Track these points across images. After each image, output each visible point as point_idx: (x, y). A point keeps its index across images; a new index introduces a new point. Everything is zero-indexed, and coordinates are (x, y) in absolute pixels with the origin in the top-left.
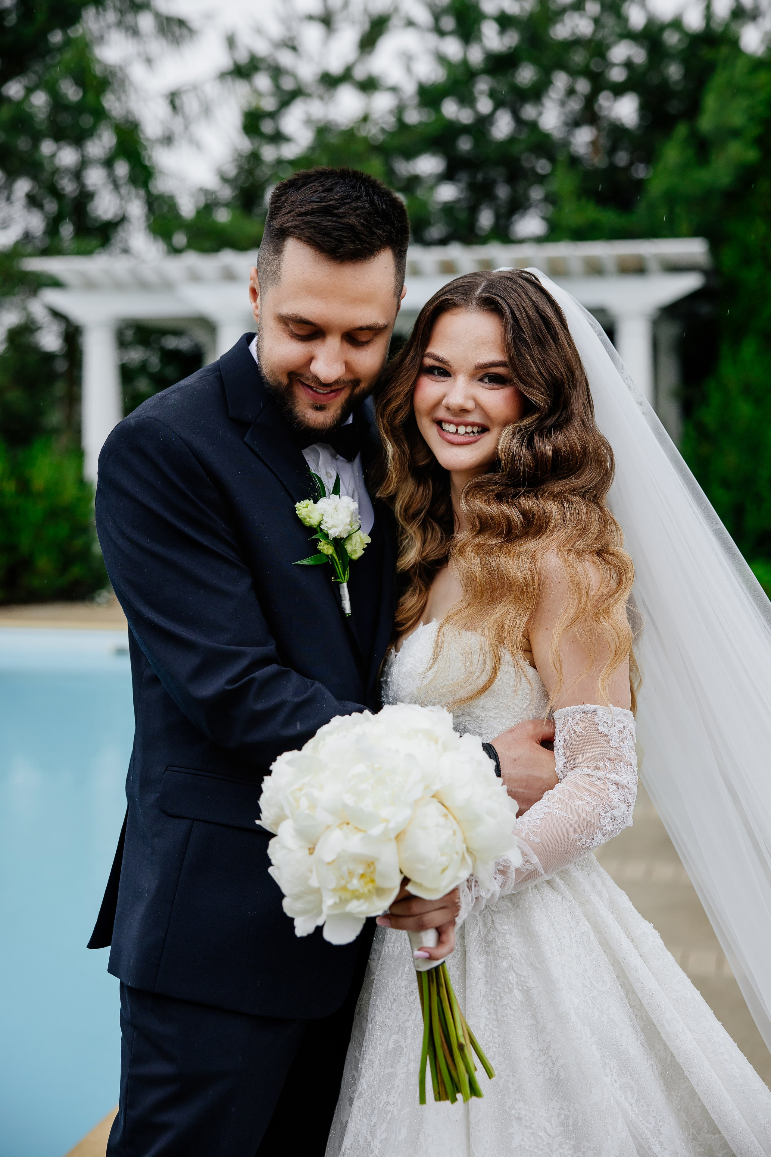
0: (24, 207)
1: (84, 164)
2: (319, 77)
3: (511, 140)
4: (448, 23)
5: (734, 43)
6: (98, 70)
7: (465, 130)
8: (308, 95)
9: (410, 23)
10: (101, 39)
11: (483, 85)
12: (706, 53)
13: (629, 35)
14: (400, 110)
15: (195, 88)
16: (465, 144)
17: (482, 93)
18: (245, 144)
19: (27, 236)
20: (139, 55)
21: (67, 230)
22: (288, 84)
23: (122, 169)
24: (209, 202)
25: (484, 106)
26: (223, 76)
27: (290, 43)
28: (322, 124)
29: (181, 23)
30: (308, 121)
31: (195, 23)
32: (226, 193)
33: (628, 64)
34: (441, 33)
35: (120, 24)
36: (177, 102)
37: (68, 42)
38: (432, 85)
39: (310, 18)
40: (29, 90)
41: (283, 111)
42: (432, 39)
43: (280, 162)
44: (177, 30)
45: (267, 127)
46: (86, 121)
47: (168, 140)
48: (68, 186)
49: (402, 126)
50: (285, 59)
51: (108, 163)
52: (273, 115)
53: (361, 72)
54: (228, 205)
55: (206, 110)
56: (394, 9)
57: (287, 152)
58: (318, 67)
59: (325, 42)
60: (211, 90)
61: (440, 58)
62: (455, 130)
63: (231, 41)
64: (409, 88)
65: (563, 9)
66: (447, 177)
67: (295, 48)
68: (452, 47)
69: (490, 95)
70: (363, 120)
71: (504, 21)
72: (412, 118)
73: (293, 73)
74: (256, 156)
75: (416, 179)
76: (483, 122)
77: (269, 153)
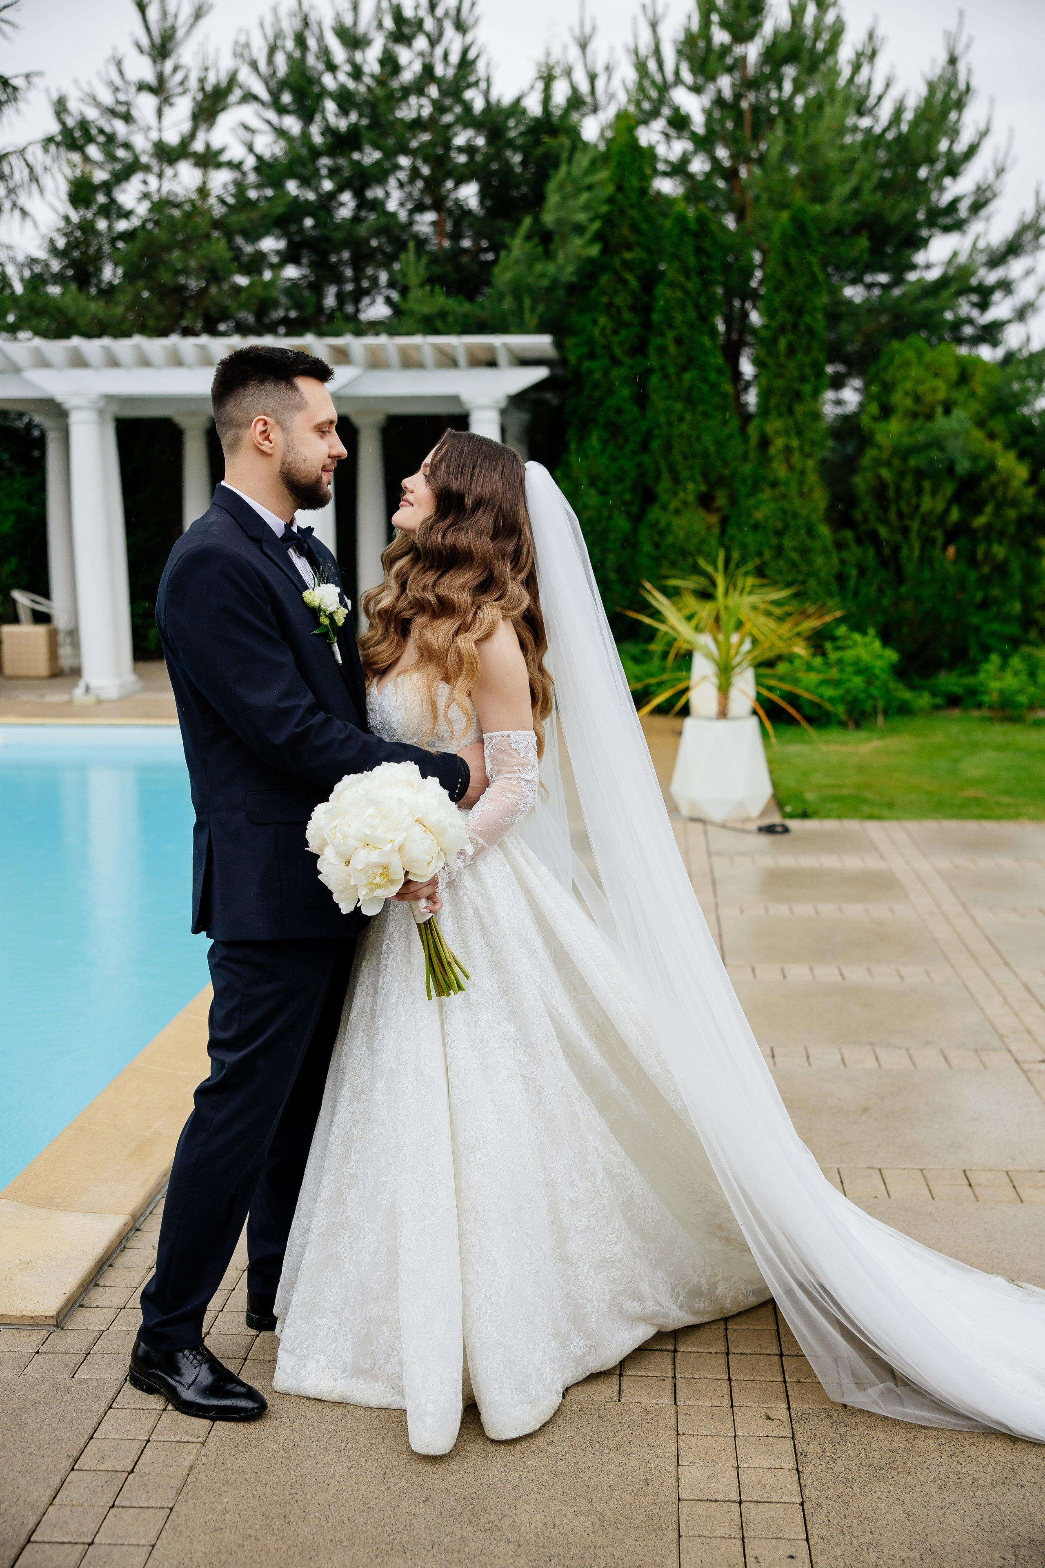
2: (153, 148)
4: (286, 100)
5: (574, 133)
7: (308, 209)
8: (145, 169)
9: (249, 97)
11: (326, 163)
12: (547, 139)
13: (469, 119)
14: (240, 187)
16: (308, 222)
17: (323, 172)
18: (75, 216)
22: (124, 155)
24: (37, 274)
25: (328, 185)
26: (51, 142)
27: (122, 111)
28: (160, 198)
29: (7, 83)
30: (146, 194)
31: (19, 82)
33: (470, 150)
34: (281, 110)
38: (273, 160)
39: (142, 87)
41: (120, 184)
42: (271, 115)
43: (117, 236)
45: (101, 198)
49: (242, 201)
50: (119, 128)
52: (107, 187)
53: (198, 146)
54: (58, 279)
55: (34, 178)
56: (232, 80)
57: (122, 225)
58: (154, 136)
59: (160, 113)
60: (36, 155)
61: (281, 133)
62: (299, 209)
63: (60, 107)
64: (250, 162)
65: (407, 91)
66: (290, 256)
67: (127, 118)
68: (292, 124)
69: (333, 172)
70: (203, 191)
71: (345, 100)
72: (253, 194)
73: (127, 146)
74: (87, 227)
75: (260, 258)
76: (328, 201)
77: (102, 225)
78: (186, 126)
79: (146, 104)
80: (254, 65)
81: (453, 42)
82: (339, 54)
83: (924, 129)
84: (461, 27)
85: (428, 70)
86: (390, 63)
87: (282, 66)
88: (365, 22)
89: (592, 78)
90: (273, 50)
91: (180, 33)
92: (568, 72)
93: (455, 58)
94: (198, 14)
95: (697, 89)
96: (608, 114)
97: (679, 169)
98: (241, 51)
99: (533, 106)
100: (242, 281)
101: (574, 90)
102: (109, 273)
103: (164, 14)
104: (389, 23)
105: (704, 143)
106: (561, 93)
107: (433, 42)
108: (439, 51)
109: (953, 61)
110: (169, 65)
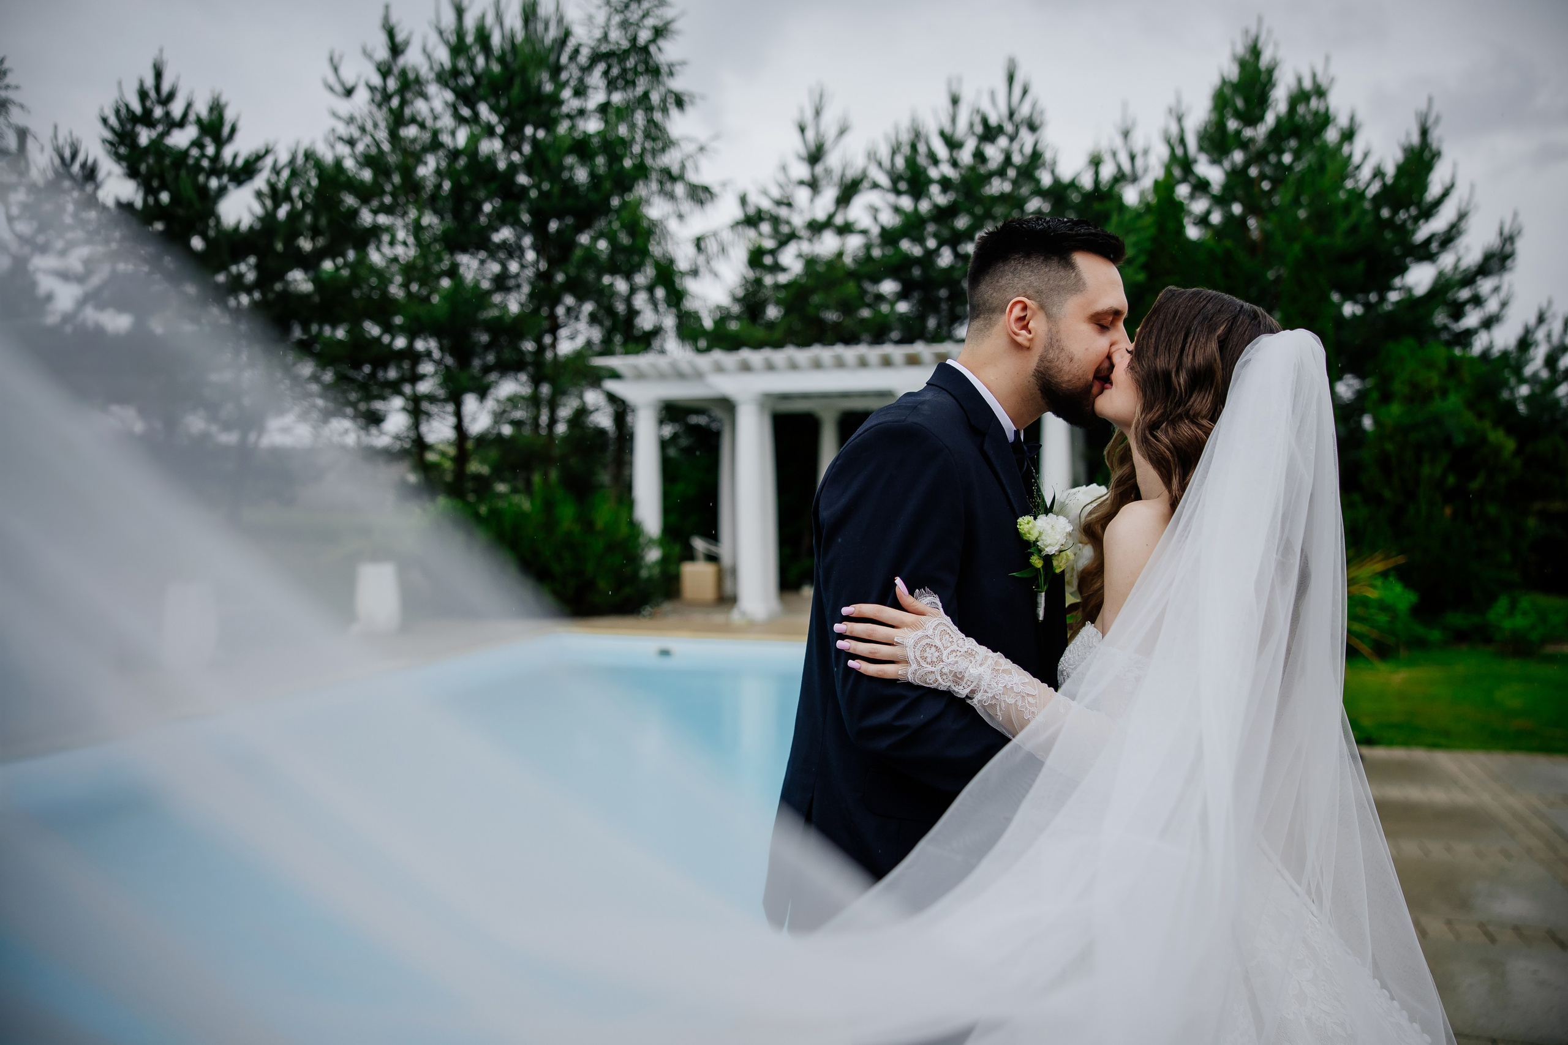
0: (588, 323)
1: (633, 290)
2: (806, 224)
3: (951, 268)
4: (903, 186)
5: (1117, 198)
6: (645, 224)
7: (916, 261)
8: (799, 238)
9: (875, 186)
10: (648, 202)
11: (931, 228)
12: (1097, 206)
13: (1039, 192)
14: (868, 247)
15: (715, 234)
16: (916, 272)
17: (929, 234)
18: (751, 274)
19: (589, 343)
20: (674, 212)
21: (618, 339)
22: (785, 229)
23: (660, 293)
24: (723, 316)
25: (931, 243)
26: (737, 224)
27: (785, 201)
28: (810, 257)
29: (706, 189)
30: (800, 256)
31: (715, 189)
32: (736, 309)
34: (898, 193)
35: (662, 192)
36: (703, 245)
37: (624, 205)
38: (892, 228)
40: (595, 239)
41: (781, 249)
42: (891, 198)
43: (777, 287)
44: (702, 195)
45: (768, 260)
46: (636, 259)
47: (695, 273)
48: (621, 307)
49: (869, 258)
50: (783, 212)
51: (650, 289)
52: (773, 252)
53: (839, 220)
54: (738, 318)
55: (723, 250)
56: (864, 176)
57: (783, 278)
58: (807, 217)
59: (812, 200)
60: (727, 236)
61: (897, 210)
62: (909, 261)
63: (743, 200)
64: (875, 231)
65: (991, 175)
66: (903, 295)
67: (789, 205)
68: (906, 202)
69: (935, 235)
70: (840, 255)
71: (946, 184)
72: (876, 253)
73: (788, 223)
74: (758, 282)
75: (880, 298)
76: (931, 256)
77: (768, 280)
78: (831, 208)
79: (802, 195)
80: (880, 164)
81: (1027, 139)
82: (942, 151)
83: (1404, 183)
84: (1033, 128)
85: (1008, 160)
86: (980, 156)
87: (900, 163)
88: (961, 129)
89: (1132, 158)
90: (894, 153)
91: (828, 145)
92: (1114, 154)
93: (1028, 150)
94: (842, 132)
95: (1216, 161)
96: (1147, 183)
97: (1203, 221)
98: (872, 156)
99: (1087, 182)
100: (865, 313)
101: (1119, 168)
102: (772, 312)
103: (817, 133)
104: (979, 129)
105: (1222, 201)
106: (1107, 172)
107: (1012, 139)
108: (1016, 146)
109: (1424, 133)
110: (819, 169)
